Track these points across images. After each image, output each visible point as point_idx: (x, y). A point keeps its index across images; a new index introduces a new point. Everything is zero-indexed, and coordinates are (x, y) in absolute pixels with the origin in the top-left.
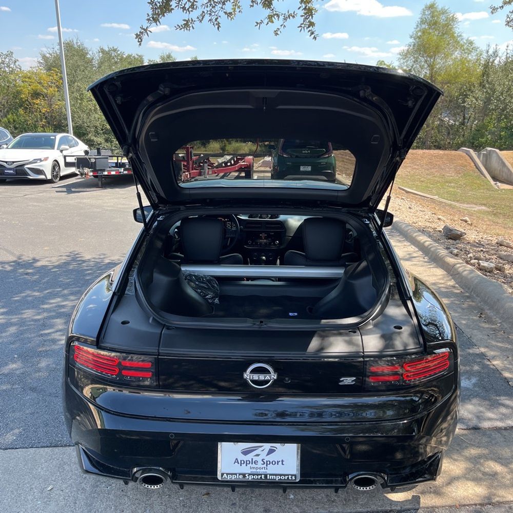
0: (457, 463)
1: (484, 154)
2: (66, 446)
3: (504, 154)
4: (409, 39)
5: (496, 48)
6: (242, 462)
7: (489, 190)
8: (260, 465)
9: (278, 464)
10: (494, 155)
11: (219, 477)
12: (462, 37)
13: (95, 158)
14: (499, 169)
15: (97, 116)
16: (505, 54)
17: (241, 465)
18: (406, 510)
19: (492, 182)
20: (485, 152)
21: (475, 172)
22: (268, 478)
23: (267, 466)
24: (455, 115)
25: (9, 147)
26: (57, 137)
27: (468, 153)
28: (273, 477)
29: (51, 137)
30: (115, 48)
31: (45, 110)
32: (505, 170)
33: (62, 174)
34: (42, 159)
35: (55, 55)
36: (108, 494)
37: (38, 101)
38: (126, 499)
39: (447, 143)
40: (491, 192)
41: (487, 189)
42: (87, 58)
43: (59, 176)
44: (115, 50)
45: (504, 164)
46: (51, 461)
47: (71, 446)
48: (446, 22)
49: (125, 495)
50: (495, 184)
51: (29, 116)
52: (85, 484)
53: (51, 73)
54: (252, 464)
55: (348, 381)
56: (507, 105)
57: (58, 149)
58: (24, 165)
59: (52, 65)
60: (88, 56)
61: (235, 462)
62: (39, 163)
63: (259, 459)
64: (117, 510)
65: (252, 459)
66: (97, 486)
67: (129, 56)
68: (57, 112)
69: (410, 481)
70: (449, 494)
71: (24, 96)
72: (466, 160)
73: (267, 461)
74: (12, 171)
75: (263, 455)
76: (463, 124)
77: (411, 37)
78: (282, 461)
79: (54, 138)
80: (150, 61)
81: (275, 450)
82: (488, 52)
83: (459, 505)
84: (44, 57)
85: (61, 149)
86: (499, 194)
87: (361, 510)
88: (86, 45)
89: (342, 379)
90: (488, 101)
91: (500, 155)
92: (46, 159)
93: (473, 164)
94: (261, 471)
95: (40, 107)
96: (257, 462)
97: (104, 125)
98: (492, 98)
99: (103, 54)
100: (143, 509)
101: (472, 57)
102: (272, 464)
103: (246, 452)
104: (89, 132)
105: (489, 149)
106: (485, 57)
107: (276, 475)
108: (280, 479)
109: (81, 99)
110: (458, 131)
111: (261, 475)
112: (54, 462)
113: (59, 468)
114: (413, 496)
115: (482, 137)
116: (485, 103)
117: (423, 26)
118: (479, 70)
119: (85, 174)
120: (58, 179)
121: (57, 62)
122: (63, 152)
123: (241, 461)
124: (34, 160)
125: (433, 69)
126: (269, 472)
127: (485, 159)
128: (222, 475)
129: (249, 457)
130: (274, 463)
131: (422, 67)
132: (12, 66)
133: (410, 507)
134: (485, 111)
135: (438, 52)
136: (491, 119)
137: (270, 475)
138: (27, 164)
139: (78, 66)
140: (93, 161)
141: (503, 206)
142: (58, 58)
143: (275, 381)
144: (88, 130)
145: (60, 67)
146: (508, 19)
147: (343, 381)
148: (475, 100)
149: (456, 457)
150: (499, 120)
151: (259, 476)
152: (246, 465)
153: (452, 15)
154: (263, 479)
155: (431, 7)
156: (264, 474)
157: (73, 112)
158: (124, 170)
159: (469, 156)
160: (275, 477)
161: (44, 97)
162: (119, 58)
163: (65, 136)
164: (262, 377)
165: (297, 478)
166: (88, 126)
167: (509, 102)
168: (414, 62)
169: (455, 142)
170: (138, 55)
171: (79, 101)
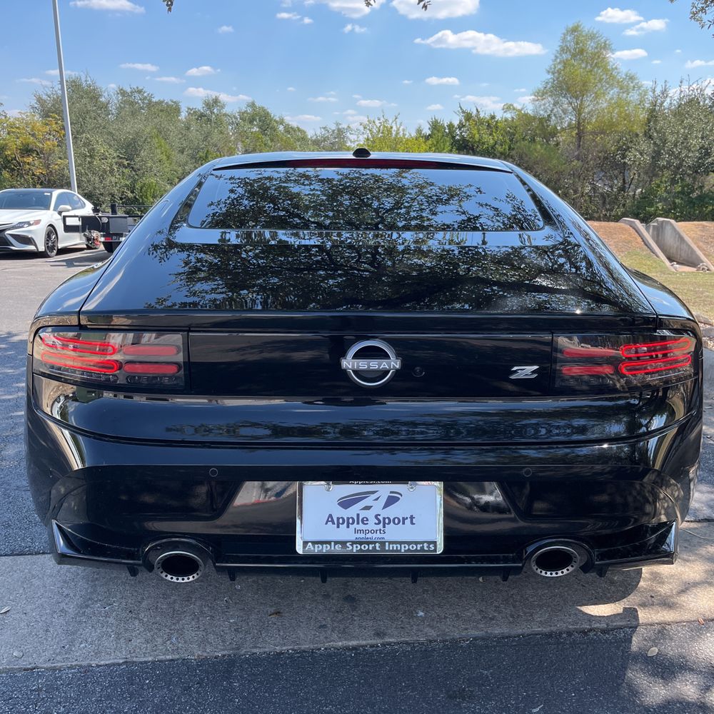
0: (688, 564)
1: (654, 226)
2: (38, 553)
3: (682, 227)
4: (546, 74)
5: (666, 86)
6: (341, 521)
7: (664, 274)
8: (372, 525)
9: (404, 523)
10: (668, 228)
11: (299, 549)
12: (618, 71)
13: (108, 217)
14: (675, 246)
15: (113, 179)
16: (679, 92)
17: (338, 527)
18: (617, 629)
19: (667, 263)
20: (656, 224)
21: (643, 250)
22: (387, 548)
23: (384, 527)
24: (611, 178)
26: (54, 193)
27: (634, 225)
28: (395, 546)
29: (46, 194)
30: (140, 88)
31: (41, 171)
32: (684, 247)
33: (60, 246)
34: (31, 222)
35: (55, 96)
36: (106, 617)
37: (30, 160)
38: (137, 622)
39: (602, 215)
40: (666, 276)
41: (661, 272)
42: (100, 101)
43: (56, 248)
44: (140, 92)
45: (681, 239)
46: (11, 574)
47: (47, 553)
48: (596, 51)
49: (135, 618)
50: (672, 265)
51: (17, 181)
52: (66, 604)
53: (49, 121)
54: (358, 523)
55: (526, 371)
56: (683, 160)
57: (54, 210)
58: (4, 230)
59: (50, 111)
60: (102, 99)
61: (328, 521)
62: (26, 228)
63: (370, 515)
64: (119, 639)
65: (358, 515)
66: (87, 606)
67: (160, 103)
68: (57, 175)
69: (632, 557)
70: (685, 604)
71: (9, 153)
72: (630, 234)
73: (384, 519)
75: (378, 507)
76: (623, 189)
77: (549, 72)
78: (412, 518)
79: (49, 194)
80: (189, 109)
81: (399, 499)
82: (654, 91)
83: (704, 620)
84: (40, 100)
85: (59, 210)
86: (678, 277)
87: (540, 629)
88: (98, 84)
89: (515, 368)
90: (657, 156)
91: (676, 227)
92: (37, 222)
93: (639, 240)
94: (375, 536)
95: (33, 168)
96: (367, 520)
97: (123, 192)
98: (662, 151)
99: (124, 96)
100: (166, 636)
101: (634, 96)
102: (394, 523)
103: (346, 503)
104: (103, 203)
105: (660, 219)
106: (651, 98)
107: (401, 543)
108: (409, 549)
109: (92, 157)
110: (616, 199)
111: (375, 543)
112: (16, 575)
113: (23, 582)
114: (625, 609)
115: (651, 205)
116: (653, 158)
117: (564, 56)
118: (643, 116)
119: (94, 239)
120: (55, 252)
121: (57, 106)
122: (63, 213)
123: (338, 519)
124: (20, 223)
125: (580, 114)
126: (388, 537)
127: (655, 233)
128: (305, 543)
129: (353, 511)
130: (396, 521)
131: (565, 111)
133: (621, 624)
134: (653, 170)
135: (587, 91)
136: (661, 182)
137: (390, 543)
138: (9, 229)
139: (88, 112)
140: (105, 220)
141: (685, 291)
142: (59, 101)
143: (397, 372)
144: (100, 199)
145: (60, 112)
146: (694, 9)
147: (516, 372)
148: (639, 154)
149: (685, 557)
150: (673, 182)
151: (371, 546)
152: (348, 527)
153: (602, 40)
154: (378, 551)
155: (574, 30)
156: (380, 542)
157: (79, 175)
159: (634, 228)
160: (399, 546)
161: (38, 154)
162: (146, 101)
163: (64, 193)
164: (374, 364)
165: (438, 546)
166: (102, 194)
167: (685, 157)
168: (554, 105)
169: (613, 213)
170: (172, 101)
171: (88, 159)
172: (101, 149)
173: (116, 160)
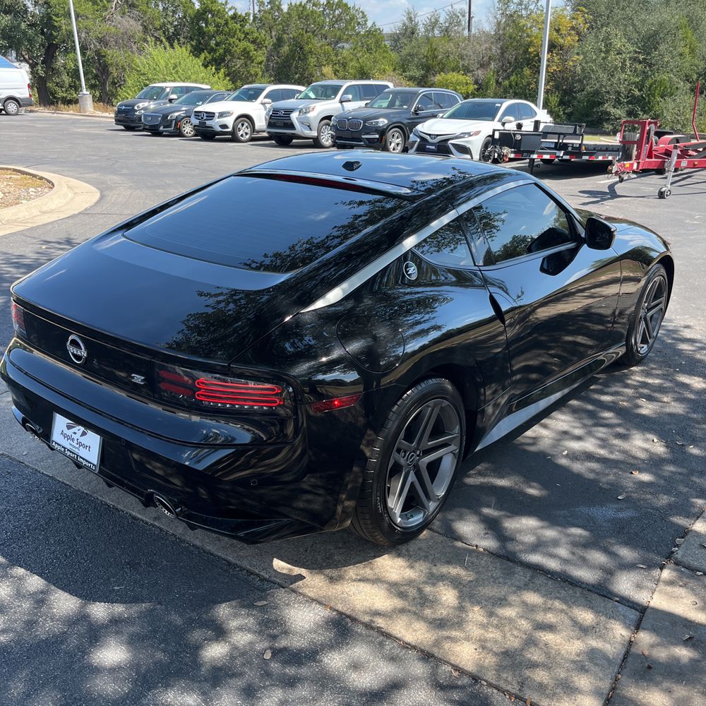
8: (75, 444)
9: (86, 449)
13: (521, 135)
17: (64, 438)
18: (271, 582)
23: (79, 447)
25: (444, 117)
26: (504, 104)
29: (497, 105)
31: (555, 67)
34: (472, 133)
53: (576, 14)
54: (71, 440)
55: (138, 379)
57: (499, 121)
58: (448, 140)
61: (62, 434)
62: (467, 139)
63: (75, 437)
65: (71, 436)
73: (80, 442)
74: (433, 147)
75: (78, 435)
78: (89, 447)
79: (499, 105)
81: (86, 435)
83: (331, 607)
85: (504, 121)
89: (133, 375)
92: (477, 133)
94: (75, 450)
96: (74, 440)
103: (69, 426)
107: (84, 459)
108: (86, 464)
109: (607, 52)
122: (506, 125)
123: (65, 434)
124: (462, 133)
126: (80, 453)
128: (53, 441)
130: (84, 446)
132: (532, 7)
133: (279, 581)
137: (80, 457)
138: (453, 139)
140: (518, 137)
147: (134, 377)
152: (67, 440)
154: (76, 460)
156: (77, 455)
158: (564, 154)
163: (518, 104)
165: (96, 468)
166: (607, 92)
171: (603, 55)
172: (618, 43)
173: (631, 55)
